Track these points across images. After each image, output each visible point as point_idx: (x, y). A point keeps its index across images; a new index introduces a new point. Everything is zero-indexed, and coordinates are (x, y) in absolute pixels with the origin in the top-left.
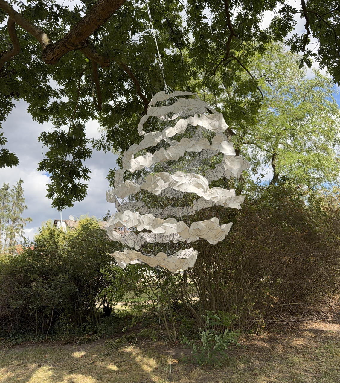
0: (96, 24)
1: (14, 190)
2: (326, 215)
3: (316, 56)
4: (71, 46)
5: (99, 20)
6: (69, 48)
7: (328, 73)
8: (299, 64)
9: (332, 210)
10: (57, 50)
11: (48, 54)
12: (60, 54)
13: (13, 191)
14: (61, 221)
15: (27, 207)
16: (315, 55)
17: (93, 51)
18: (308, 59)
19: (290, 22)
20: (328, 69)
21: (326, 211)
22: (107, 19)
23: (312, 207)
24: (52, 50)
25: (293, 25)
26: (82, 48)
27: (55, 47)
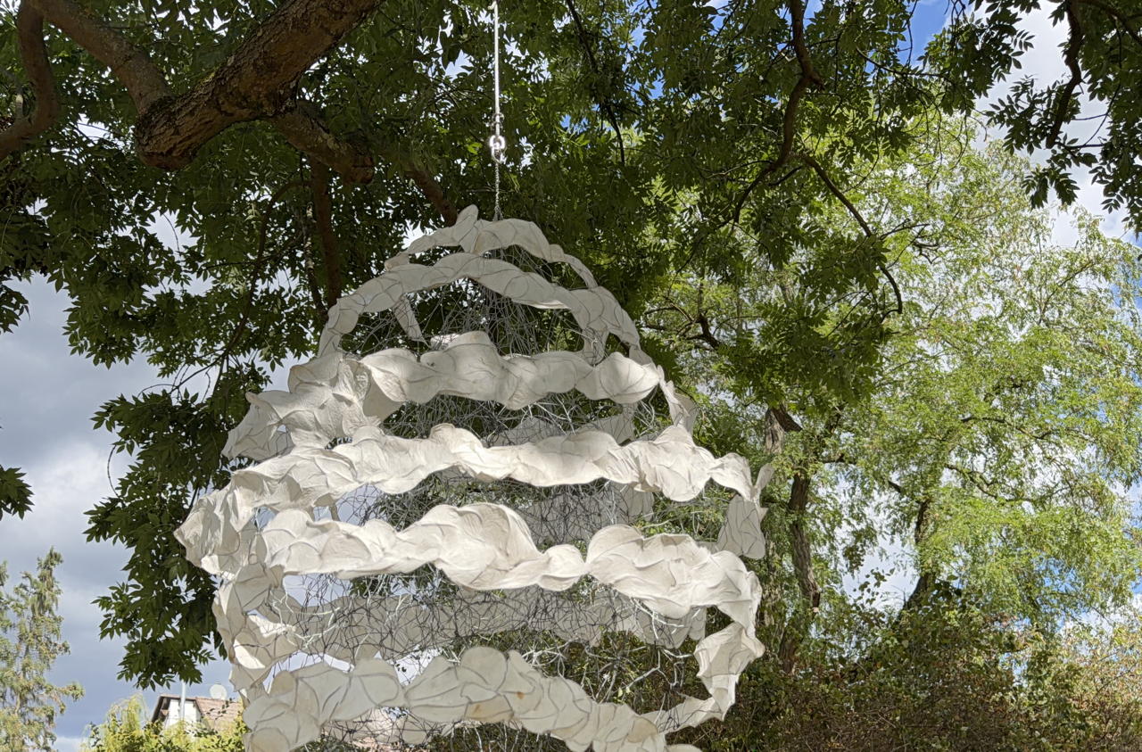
0: (327, 31)
1: (25, 588)
2: (1087, 725)
3: (1094, 166)
4: (239, 105)
5: (341, 14)
6: (232, 115)
7: (1130, 225)
8: (1032, 192)
9: (1109, 711)
10: (187, 119)
11: (156, 131)
12: (196, 134)
13: (25, 592)
14: (183, 699)
15: (66, 649)
16: (1089, 159)
17: (316, 125)
18: (1065, 175)
19: (1007, 40)
20: (1132, 212)
21: (1088, 714)
22: (366, 11)
23: (1041, 698)
24: (169, 120)
25: (1017, 49)
26: (277, 113)
27: (180, 110)
